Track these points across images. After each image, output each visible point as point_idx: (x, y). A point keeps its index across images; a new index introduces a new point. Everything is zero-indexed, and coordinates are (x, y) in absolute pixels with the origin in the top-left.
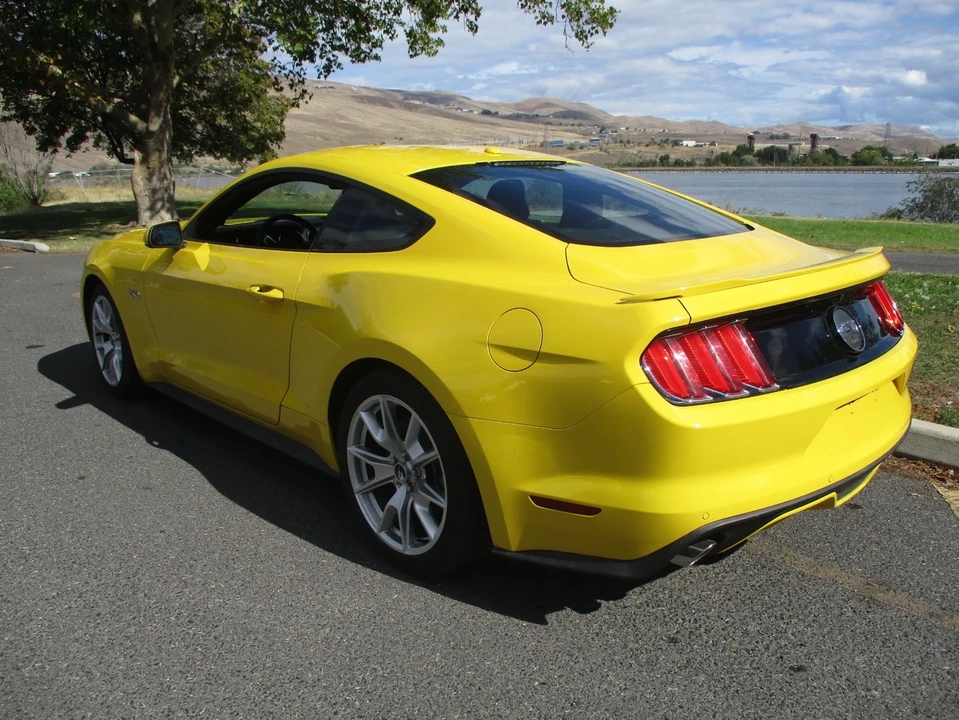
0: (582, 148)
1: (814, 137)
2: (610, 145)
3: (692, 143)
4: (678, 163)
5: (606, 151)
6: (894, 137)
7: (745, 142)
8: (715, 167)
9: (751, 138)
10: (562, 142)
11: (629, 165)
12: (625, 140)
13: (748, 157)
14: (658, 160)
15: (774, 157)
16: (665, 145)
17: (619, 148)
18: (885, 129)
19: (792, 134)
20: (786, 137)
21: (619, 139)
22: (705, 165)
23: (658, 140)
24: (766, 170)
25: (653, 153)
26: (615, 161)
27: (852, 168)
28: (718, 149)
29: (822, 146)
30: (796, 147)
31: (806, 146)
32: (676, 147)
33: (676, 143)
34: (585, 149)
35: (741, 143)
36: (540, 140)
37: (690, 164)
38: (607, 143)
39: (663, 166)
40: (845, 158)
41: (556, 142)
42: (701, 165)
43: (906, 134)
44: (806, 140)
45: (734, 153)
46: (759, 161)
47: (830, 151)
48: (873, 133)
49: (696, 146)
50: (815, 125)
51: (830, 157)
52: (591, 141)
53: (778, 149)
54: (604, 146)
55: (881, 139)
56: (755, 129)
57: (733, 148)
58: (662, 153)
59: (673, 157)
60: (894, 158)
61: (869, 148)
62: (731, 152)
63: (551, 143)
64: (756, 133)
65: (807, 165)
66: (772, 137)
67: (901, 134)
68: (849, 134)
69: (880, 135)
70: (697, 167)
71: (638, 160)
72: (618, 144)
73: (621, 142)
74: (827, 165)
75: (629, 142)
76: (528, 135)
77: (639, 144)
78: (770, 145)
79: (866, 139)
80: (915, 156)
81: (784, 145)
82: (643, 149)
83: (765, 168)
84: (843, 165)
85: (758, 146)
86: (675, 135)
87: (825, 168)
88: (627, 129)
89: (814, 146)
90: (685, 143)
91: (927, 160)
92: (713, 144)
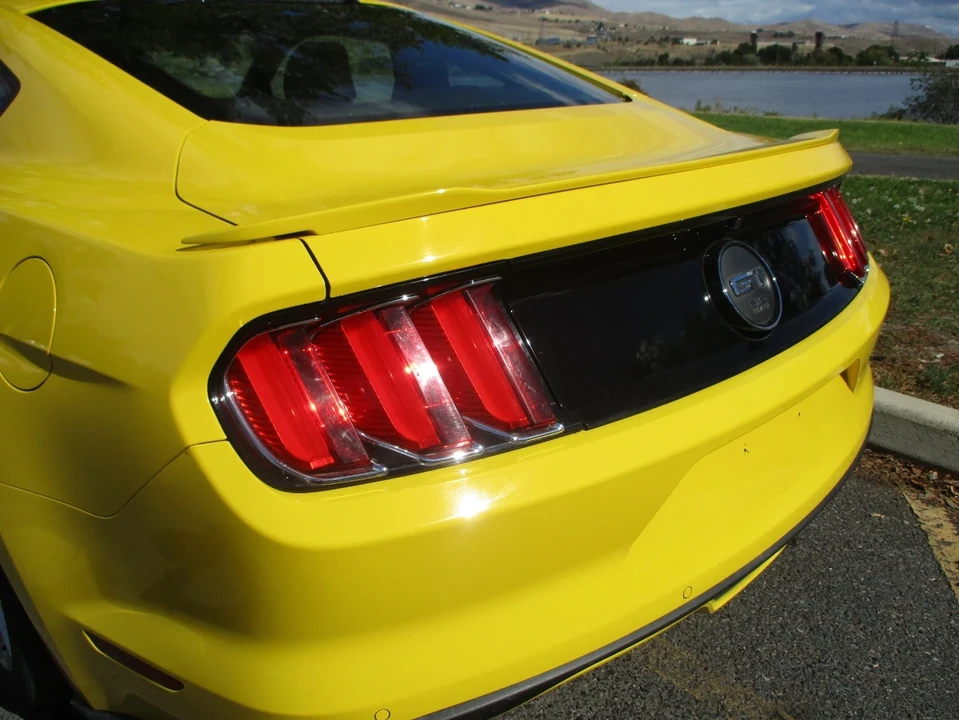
0: (579, 45)
1: (819, 37)
2: (608, 43)
3: (692, 41)
4: (678, 62)
5: (604, 49)
6: (902, 36)
7: (748, 40)
8: (716, 67)
9: (754, 37)
10: (558, 39)
11: (626, 64)
12: (624, 37)
13: (750, 56)
14: (657, 59)
15: (778, 58)
16: (665, 43)
17: (616, 46)
18: (892, 28)
19: (796, 32)
20: (790, 35)
21: (617, 37)
22: (705, 64)
23: (658, 38)
24: (769, 70)
25: (652, 51)
26: (613, 59)
27: (856, 68)
28: (719, 47)
29: (828, 45)
30: (800, 46)
31: (810, 45)
32: (676, 46)
33: (676, 41)
34: (582, 47)
35: (743, 41)
36: (535, 37)
37: (690, 63)
38: (606, 41)
39: (662, 65)
40: (850, 58)
41: (552, 40)
42: (701, 64)
43: (914, 34)
44: (809, 38)
45: (736, 51)
46: (761, 60)
47: (835, 51)
48: (880, 31)
49: (698, 44)
50: (821, 23)
51: (835, 56)
52: (589, 38)
53: (781, 47)
54: (602, 44)
55: (888, 38)
56: (759, 26)
57: (734, 47)
58: (662, 52)
59: (672, 56)
60: (901, 58)
61: (875, 47)
62: (732, 50)
63: (547, 41)
64: (759, 30)
65: (811, 65)
66: (776, 36)
67: (909, 33)
68: (855, 33)
69: (887, 33)
70: (696, 67)
71: (636, 59)
72: (616, 42)
73: (620, 39)
74: (832, 65)
75: (627, 40)
76: (523, 32)
77: (638, 42)
78: (772, 43)
79: (873, 38)
80: (922, 56)
81: (787, 44)
82: (642, 47)
83: (767, 67)
84: (847, 65)
85: (761, 45)
86: (675, 32)
87: (829, 68)
88: (626, 25)
89: (818, 44)
90: (685, 41)
91: (933, 60)
92: (714, 42)
